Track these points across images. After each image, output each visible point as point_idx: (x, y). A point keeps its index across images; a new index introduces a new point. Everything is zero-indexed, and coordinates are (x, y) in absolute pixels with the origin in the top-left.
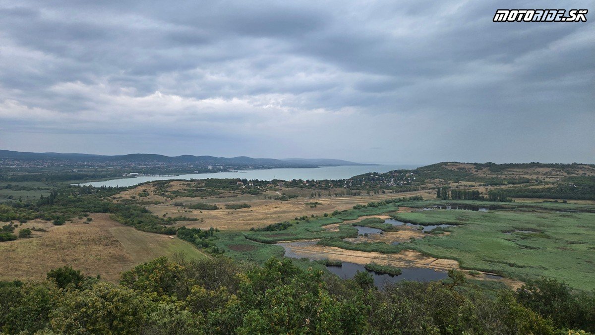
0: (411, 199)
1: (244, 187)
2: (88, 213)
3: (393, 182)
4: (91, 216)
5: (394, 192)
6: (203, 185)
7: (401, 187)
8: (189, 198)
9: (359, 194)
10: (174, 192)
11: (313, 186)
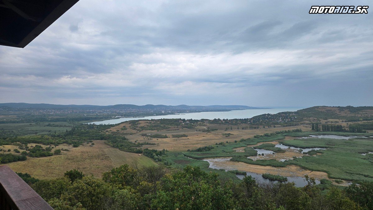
0: (293, 131)
1: (183, 124)
2: (92, 140)
3: (281, 120)
4: (94, 142)
5: (281, 126)
6: (159, 122)
7: (286, 123)
8: (151, 131)
9: (258, 128)
10: (142, 127)
11: (227, 122)
